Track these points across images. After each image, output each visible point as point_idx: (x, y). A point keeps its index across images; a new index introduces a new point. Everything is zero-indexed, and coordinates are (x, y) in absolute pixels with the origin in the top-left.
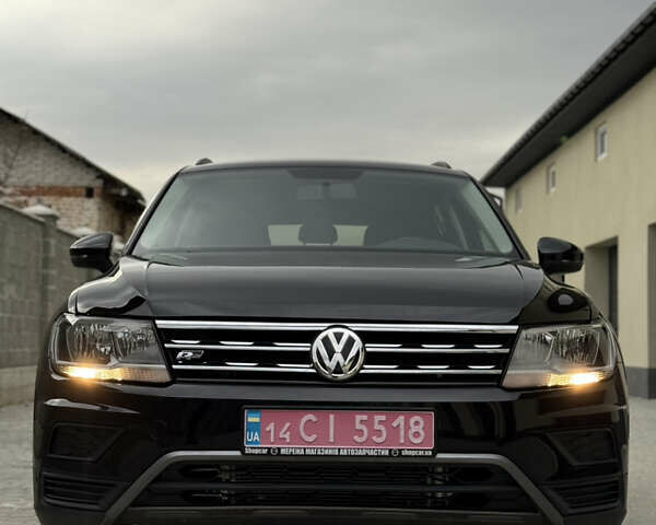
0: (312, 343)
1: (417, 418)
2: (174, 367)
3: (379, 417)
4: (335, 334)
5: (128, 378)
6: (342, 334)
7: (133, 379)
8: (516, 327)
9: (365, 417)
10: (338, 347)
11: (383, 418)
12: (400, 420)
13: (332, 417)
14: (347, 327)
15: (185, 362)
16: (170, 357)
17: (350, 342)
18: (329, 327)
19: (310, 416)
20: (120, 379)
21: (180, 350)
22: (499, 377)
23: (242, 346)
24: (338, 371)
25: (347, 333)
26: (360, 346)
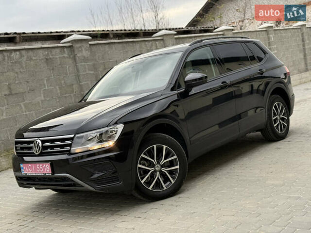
1: (47, 165)
8: (73, 135)
9: (39, 165)
10: (36, 145)
12: (44, 166)
13: (33, 165)
15: (18, 150)
19: (30, 165)
21: (18, 147)
22: (69, 151)
23: (26, 145)
24: (37, 152)
25: (39, 141)
26: (40, 144)
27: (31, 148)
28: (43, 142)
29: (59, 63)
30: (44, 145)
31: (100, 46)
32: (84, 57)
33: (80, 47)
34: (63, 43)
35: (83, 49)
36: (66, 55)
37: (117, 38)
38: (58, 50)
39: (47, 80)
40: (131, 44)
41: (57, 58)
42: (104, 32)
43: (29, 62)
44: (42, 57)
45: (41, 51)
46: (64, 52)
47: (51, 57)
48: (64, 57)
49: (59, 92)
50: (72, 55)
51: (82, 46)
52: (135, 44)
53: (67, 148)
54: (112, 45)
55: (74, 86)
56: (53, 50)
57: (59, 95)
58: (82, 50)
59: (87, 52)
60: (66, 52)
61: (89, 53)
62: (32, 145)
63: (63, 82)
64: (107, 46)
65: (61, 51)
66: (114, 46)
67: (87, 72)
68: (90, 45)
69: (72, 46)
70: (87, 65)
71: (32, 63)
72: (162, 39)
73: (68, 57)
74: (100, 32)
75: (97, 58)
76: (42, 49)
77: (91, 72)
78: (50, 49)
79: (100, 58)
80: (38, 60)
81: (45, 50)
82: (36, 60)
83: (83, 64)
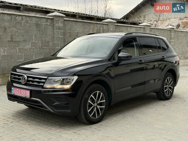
1: (28, 92)
2: (11, 79)
8: (47, 77)
9: (23, 90)
12: (26, 92)
13: (19, 90)
22: (43, 86)
23: (17, 77)
24: (23, 82)
25: (25, 76)
26: (26, 78)
27: (20, 79)
28: (28, 77)
29: (44, 28)
30: (28, 79)
31: (70, 22)
32: (59, 26)
33: (58, 20)
34: (48, 16)
35: (60, 22)
36: (48, 24)
37: (81, 19)
38: (44, 20)
39: (34, 36)
40: (88, 24)
41: (43, 24)
42: (73, 14)
43: (26, 24)
44: (34, 22)
45: (34, 19)
46: (48, 21)
47: (40, 23)
48: (47, 24)
49: (40, 45)
50: (52, 24)
51: (60, 20)
52: (90, 24)
53: (42, 84)
54: (77, 22)
55: (50, 43)
56: (41, 19)
57: (40, 46)
58: (58, 22)
59: (61, 24)
60: (49, 21)
61: (63, 25)
62: (21, 77)
63: (44, 39)
64: (74, 22)
65: (46, 21)
66: (78, 23)
67: (59, 36)
68: (64, 20)
69: (53, 19)
70: (60, 32)
71: (28, 24)
72: (107, 24)
73: (49, 25)
74: (71, 13)
75: (67, 29)
76: (35, 18)
77: (62, 37)
78: (40, 18)
79: (69, 29)
80: (32, 24)
81: (37, 18)
82: (30, 23)
83: (58, 31)
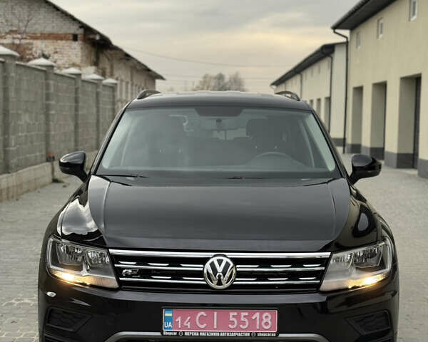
0: (204, 265)
1: (266, 314)
2: (120, 279)
3: (244, 314)
4: (218, 260)
5: (94, 283)
6: (222, 260)
7: (96, 284)
8: (329, 253)
9: (235, 314)
10: (220, 269)
11: (246, 314)
12: (257, 315)
13: (215, 313)
14: (225, 256)
15: (127, 276)
16: (118, 272)
17: (227, 265)
18: (215, 256)
19: (203, 313)
20: (88, 284)
21: (124, 268)
23: (161, 267)
24: (219, 284)
25: (225, 260)
